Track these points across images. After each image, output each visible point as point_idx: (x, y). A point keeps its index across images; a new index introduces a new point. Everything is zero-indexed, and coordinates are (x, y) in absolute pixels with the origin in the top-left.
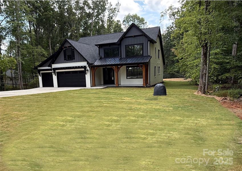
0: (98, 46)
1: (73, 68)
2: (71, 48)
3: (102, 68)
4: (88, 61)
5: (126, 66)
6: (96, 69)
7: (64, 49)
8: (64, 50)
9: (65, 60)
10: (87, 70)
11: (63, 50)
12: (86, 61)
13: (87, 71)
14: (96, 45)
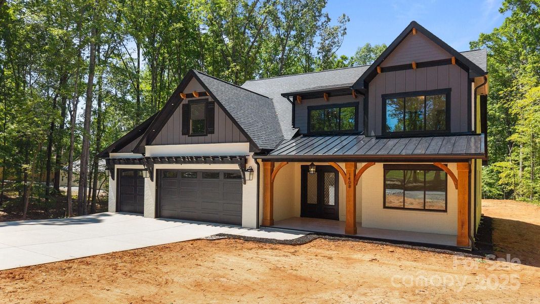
0: (292, 99)
1: (206, 159)
2: (206, 97)
3: (297, 166)
4: (255, 140)
5: (382, 164)
6: (280, 167)
7: (186, 101)
8: (183, 105)
9: (183, 134)
10: (247, 168)
11: (181, 105)
12: (248, 139)
13: (247, 174)
14: (284, 95)
